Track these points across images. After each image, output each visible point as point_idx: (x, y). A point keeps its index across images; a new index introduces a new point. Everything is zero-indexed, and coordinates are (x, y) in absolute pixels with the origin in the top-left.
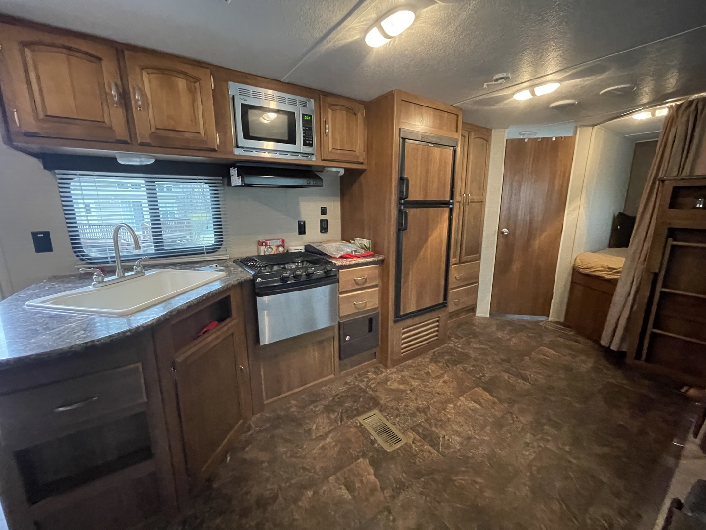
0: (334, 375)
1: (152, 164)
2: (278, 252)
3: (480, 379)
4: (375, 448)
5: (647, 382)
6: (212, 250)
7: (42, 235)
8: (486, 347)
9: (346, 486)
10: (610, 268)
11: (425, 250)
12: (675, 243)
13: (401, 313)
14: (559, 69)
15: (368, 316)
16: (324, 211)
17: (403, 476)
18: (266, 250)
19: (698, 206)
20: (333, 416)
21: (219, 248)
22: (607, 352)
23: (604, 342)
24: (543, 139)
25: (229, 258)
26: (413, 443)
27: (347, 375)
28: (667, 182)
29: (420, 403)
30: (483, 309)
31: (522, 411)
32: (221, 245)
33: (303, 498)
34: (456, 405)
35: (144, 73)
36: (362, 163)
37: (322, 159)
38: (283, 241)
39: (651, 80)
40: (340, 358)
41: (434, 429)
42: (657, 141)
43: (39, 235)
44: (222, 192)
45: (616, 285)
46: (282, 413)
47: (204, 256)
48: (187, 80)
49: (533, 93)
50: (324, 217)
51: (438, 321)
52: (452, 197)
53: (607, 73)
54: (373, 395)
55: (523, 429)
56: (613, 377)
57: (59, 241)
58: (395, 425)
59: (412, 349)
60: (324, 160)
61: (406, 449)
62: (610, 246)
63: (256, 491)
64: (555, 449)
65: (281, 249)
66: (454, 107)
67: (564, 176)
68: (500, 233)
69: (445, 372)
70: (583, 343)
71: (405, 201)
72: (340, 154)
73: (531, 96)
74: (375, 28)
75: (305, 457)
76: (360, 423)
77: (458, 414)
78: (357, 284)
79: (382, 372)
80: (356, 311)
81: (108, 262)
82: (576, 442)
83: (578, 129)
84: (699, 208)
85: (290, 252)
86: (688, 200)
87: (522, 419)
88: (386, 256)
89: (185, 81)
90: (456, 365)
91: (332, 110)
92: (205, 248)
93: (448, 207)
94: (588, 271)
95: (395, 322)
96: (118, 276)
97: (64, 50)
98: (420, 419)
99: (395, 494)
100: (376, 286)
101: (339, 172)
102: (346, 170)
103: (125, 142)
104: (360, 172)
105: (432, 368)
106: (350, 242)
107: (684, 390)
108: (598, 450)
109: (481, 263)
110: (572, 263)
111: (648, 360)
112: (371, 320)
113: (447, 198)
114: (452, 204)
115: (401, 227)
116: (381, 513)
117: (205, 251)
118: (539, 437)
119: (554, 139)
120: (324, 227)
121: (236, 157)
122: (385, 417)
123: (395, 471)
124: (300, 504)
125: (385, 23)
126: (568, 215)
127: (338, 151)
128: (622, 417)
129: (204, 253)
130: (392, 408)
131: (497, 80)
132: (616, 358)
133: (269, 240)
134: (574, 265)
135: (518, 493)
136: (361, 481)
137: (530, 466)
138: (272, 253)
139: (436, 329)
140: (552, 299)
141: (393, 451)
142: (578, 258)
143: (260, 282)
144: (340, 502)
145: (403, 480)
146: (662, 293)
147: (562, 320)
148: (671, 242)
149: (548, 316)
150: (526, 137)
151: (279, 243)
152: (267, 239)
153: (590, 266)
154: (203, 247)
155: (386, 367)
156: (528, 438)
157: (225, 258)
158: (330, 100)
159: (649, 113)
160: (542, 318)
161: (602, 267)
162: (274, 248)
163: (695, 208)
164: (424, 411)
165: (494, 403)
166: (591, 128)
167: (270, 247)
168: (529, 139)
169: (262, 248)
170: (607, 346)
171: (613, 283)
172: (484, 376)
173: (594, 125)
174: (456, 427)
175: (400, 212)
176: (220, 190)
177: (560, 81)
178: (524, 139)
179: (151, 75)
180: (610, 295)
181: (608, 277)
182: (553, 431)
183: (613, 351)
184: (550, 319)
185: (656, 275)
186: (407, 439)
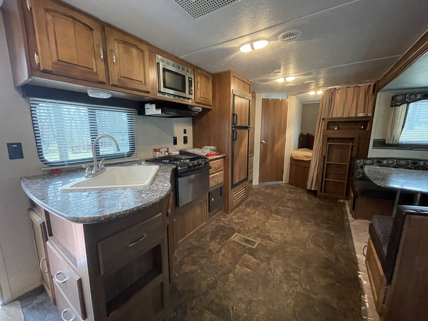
0: (207, 221)
1: (108, 98)
2: (165, 155)
3: (271, 210)
4: (247, 248)
5: (327, 200)
6: (129, 155)
7: (16, 146)
8: (266, 197)
9: (246, 267)
10: (306, 156)
11: (241, 150)
12: (330, 143)
13: (234, 184)
14: (296, 72)
15: (220, 186)
16: (185, 132)
17: (267, 255)
18: (159, 154)
19: (335, 129)
20: (218, 241)
21: (133, 154)
22: (310, 192)
23: (308, 188)
24: (276, 99)
25: (139, 159)
26: (262, 242)
27: (212, 220)
28: (325, 120)
29: (253, 225)
30: (256, 182)
31: (295, 219)
32: (134, 151)
33: (230, 278)
34: (269, 223)
35: (116, 43)
36: (211, 106)
37: (196, 102)
38: (168, 149)
39: (322, 80)
40: (209, 212)
41: (266, 234)
42: (320, 103)
43: (13, 146)
44: (135, 118)
45: (310, 163)
46: (189, 246)
47: (125, 159)
48: (137, 50)
49: (285, 80)
50: (185, 135)
51: (245, 187)
52: (249, 125)
53: (311, 76)
54: (230, 227)
55: (299, 226)
56: (316, 200)
57: (28, 150)
58: (249, 237)
59: (238, 202)
60: (197, 103)
61: (260, 244)
62: (299, 148)
63: (204, 283)
64: (313, 229)
65: (167, 154)
66: (250, 81)
67: (285, 116)
68: (262, 143)
69: (256, 211)
70: (300, 190)
71: (234, 126)
72: (202, 100)
73: (284, 81)
74: (249, 44)
75: (216, 262)
76: (233, 240)
77: (272, 226)
78: (216, 169)
79: (227, 217)
80: (215, 184)
81: (65, 165)
82: (318, 225)
83: (289, 96)
84: (336, 130)
85: (171, 155)
86: (332, 127)
87: (297, 222)
88: (227, 154)
89: (136, 51)
90: (258, 207)
91: (200, 77)
92: (125, 154)
93: (248, 129)
94: (297, 158)
95: (232, 188)
96: (95, 171)
97: (71, 20)
98: (258, 232)
99: (268, 263)
100: (222, 170)
101: (200, 110)
102: (203, 108)
103: (103, 83)
104: (209, 110)
105: (248, 210)
106: (202, 149)
107: (339, 200)
108: (325, 226)
109: (254, 158)
110: (290, 155)
111: (324, 192)
112: (221, 189)
113: (248, 125)
114: (249, 128)
115: (234, 139)
116: (267, 271)
117: (126, 156)
118: (306, 227)
119: (280, 100)
120: (185, 141)
121: (158, 98)
122: (242, 235)
123: (262, 255)
124: (230, 280)
125: (255, 44)
126: (287, 133)
127: (202, 99)
128: (326, 213)
129: (124, 157)
130: (243, 230)
131: (276, 73)
132: (314, 193)
133: (161, 148)
134: (291, 156)
135: (311, 247)
136: (251, 263)
137: (309, 237)
138: (163, 156)
139: (245, 191)
140: (283, 172)
141: (256, 247)
142: (292, 153)
143: (179, 170)
144: (248, 274)
145: (267, 256)
146: (327, 164)
147: (288, 182)
148: (329, 143)
149: (282, 180)
150: (270, 98)
151: (166, 150)
152: (160, 147)
153: (298, 156)
154: (124, 153)
155: (228, 213)
156: (302, 228)
157: (136, 160)
158: (199, 71)
159: (315, 92)
160: (281, 182)
161: (303, 156)
162: (163, 152)
163: (335, 130)
164: (258, 228)
165: (283, 219)
166: (293, 96)
167: (161, 153)
168: (271, 99)
169: (158, 153)
170: (310, 189)
171: (309, 162)
172: (272, 209)
173: (294, 95)
174: (274, 231)
175: (233, 131)
176: (134, 117)
177: (295, 76)
178: (269, 99)
179: (119, 44)
180: (308, 168)
181: (306, 160)
182: (309, 224)
183: (313, 190)
184: (283, 182)
185: (325, 157)
186: (258, 241)
